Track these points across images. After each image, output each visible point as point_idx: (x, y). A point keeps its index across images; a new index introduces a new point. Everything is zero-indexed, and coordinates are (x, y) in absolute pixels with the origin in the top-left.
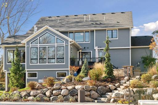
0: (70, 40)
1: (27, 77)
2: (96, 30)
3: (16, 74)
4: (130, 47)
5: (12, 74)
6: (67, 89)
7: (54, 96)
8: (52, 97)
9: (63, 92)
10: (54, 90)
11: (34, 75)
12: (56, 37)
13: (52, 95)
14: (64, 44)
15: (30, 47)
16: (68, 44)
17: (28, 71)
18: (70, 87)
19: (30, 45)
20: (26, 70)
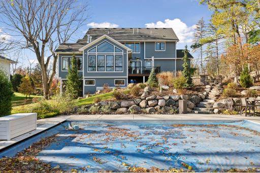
0: (129, 49)
1: (84, 85)
2: (146, 42)
3: (74, 81)
4: (176, 58)
5: (70, 82)
6: (163, 99)
7: (150, 107)
8: (149, 108)
9: (160, 102)
10: (149, 100)
11: (91, 82)
12: (114, 46)
13: (147, 106)
14: (123, 53)
15: (88, 55)
16: (126, 53)
17: (85, 78)
18: (167, 97)
19: (88, 53)
20: (84, 77)
